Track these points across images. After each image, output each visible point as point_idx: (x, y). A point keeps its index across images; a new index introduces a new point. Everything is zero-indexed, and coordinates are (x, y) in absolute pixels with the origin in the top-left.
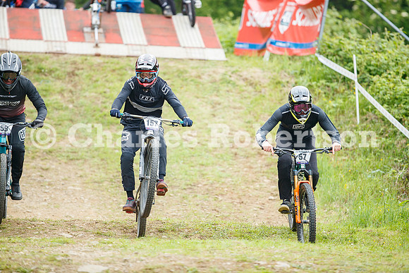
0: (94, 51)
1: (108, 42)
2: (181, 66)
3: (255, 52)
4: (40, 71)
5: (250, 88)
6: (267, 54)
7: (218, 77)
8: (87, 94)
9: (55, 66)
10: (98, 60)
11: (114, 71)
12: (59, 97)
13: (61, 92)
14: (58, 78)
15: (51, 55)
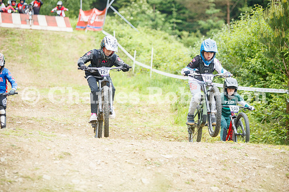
0: (30, 28)
1: (34, 24)
2: (58, 33)
3: (82, 29)
4: (12, 34)
5: (80, 41)
6: (86, 30)
7: (70, 37)
8: (27, 41)
9: (17, 32)
10: (31, 31)
11: (36, 34)
12: (18, 42)
13: (19, 41)
14: (18, 36)
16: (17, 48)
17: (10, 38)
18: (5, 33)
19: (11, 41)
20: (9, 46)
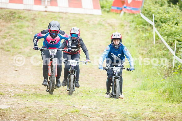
0: (45, 9)
1: (51, 5)
2: (81, 17)
4: (19, 18)
5: (110, 28)
6: (122, 12)
7: (96, 22)
9: (27, 15)
10: (46, 13)
11: (51, 18)
13: (28, 27)
14: (27, 21)
15: (26, 11)
16: (24, 37)
17: (17, 24)
18: (11, 16)
19: (18, 27)
20: (14, 34)
